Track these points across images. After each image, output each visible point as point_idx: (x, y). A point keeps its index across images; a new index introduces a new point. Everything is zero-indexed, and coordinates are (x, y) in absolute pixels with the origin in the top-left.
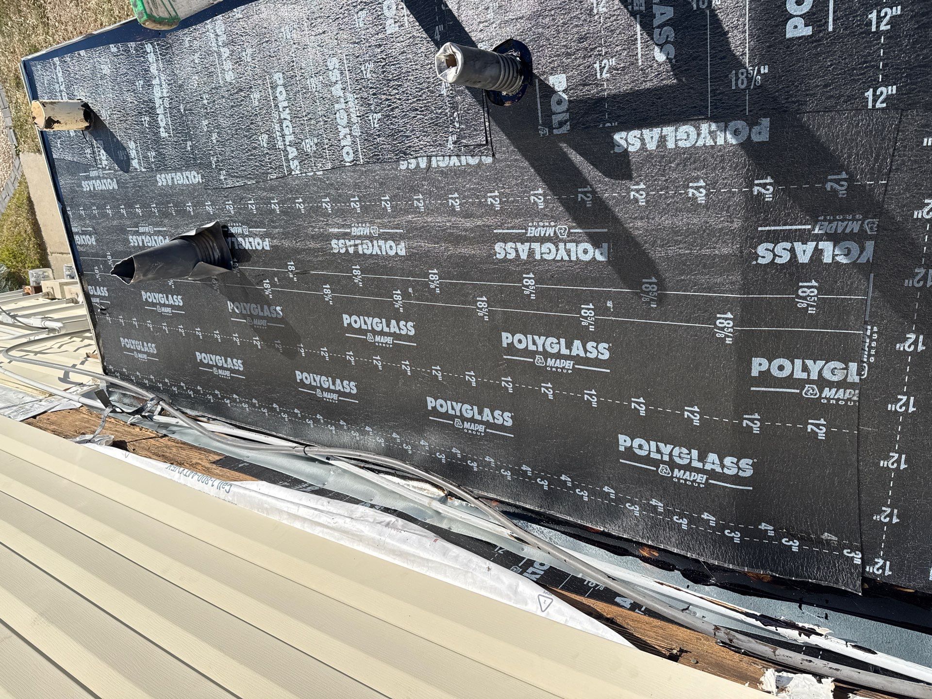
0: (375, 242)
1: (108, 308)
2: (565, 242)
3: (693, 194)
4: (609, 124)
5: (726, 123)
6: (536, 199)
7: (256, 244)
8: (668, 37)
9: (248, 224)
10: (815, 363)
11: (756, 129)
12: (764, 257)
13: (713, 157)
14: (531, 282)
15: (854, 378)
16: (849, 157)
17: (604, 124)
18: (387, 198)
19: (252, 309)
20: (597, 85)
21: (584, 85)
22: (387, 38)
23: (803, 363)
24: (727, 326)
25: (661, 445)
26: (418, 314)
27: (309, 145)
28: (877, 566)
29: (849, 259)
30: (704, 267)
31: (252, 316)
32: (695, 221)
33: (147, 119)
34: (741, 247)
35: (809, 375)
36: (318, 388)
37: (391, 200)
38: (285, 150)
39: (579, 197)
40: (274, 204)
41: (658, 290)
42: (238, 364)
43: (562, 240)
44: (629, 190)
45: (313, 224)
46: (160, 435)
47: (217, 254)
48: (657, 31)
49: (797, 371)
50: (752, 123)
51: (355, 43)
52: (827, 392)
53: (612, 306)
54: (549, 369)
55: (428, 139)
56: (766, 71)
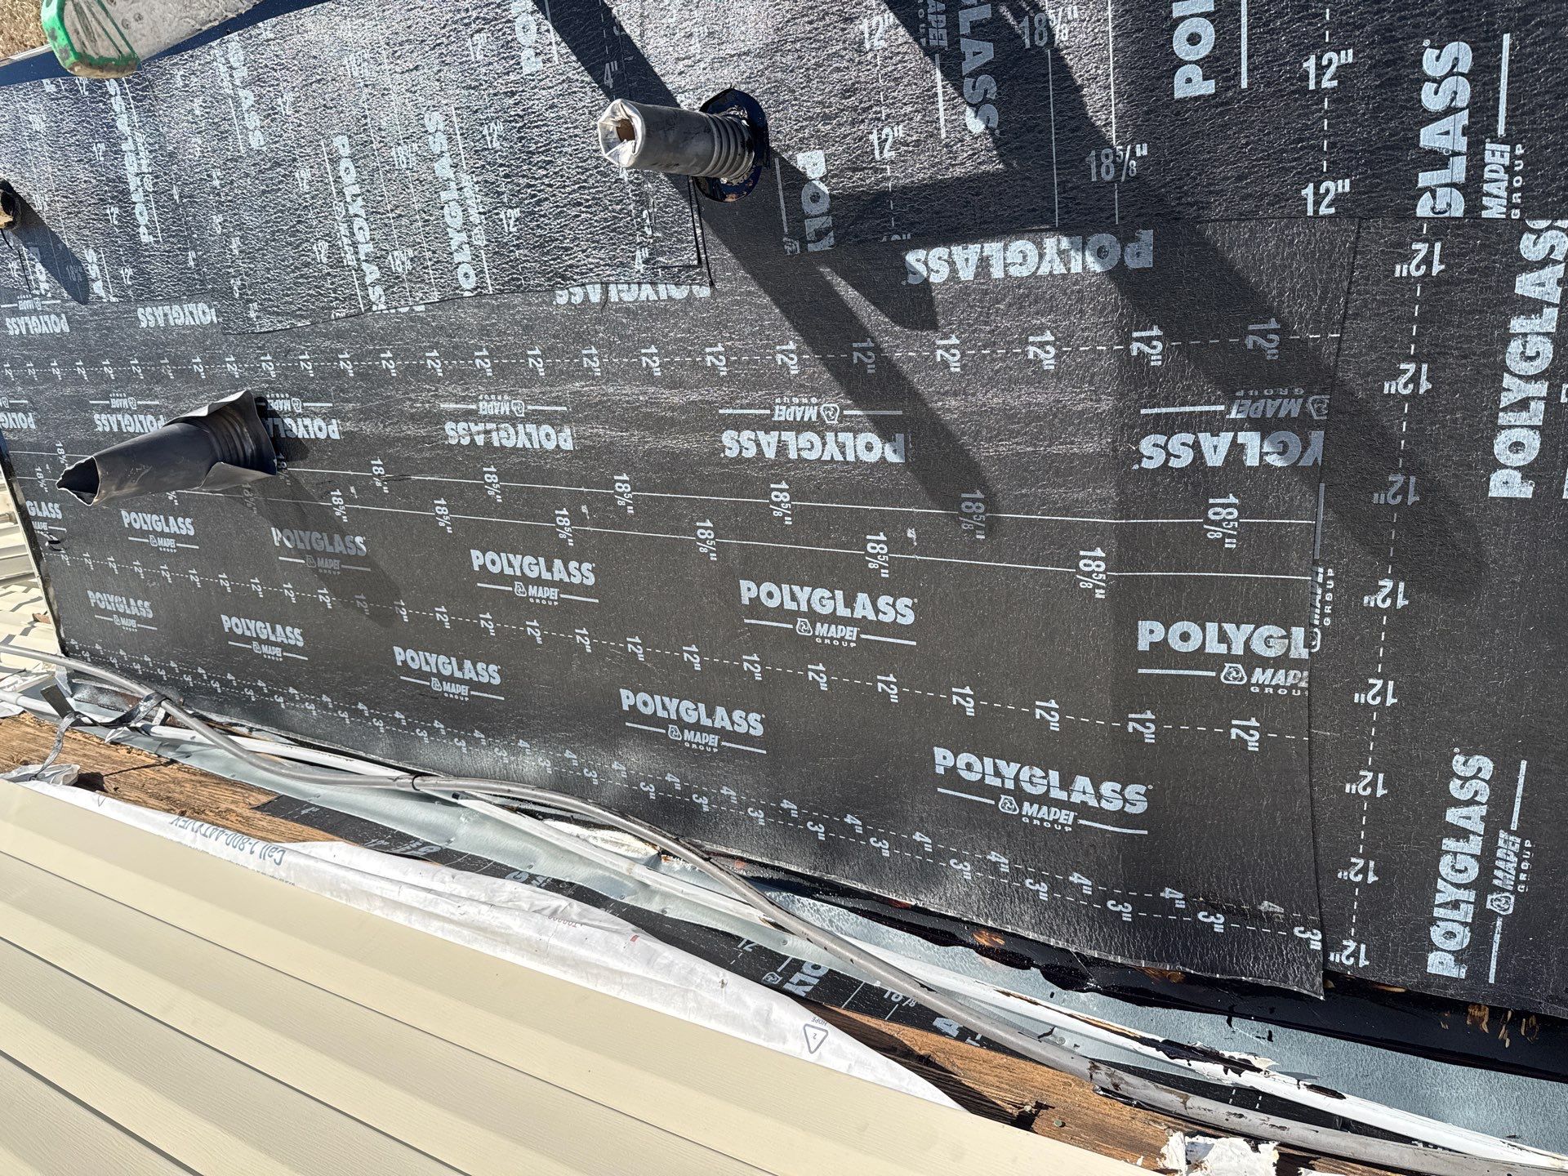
0: (520, 427)
1: (63, 540)
2: (836, 432)
3: (1036, 355)
4: (896, 237)
5: (1084, 238)
6: (786, 359)
7: (316, 429)
8: (986, 91)
9: (300, 395)
10: (1238, 628)
11: (1131, 248)
12: (1150, 458)
13: (1065, 294)
14: (784, 497)
15: (1300, 652)
16: (1281, 294)
17: (890, 236)
18: (537, 352)
19: (313, 540)
20: (876, 170)
21: (855, 170)
22: (523, 81)
23: (1220, 628)
24: (1097, 569)
25: (1001, 764)
26: (599, 550)
27: (400, 260)
28: (1347, 953)
29: (1286, 460)
30: (1057, 473)
31: (314, 553)
32: (1040, 399)
33: (116, 210)
34: (1114, 442)
35: (1229, 648)
36: (434, 675)
37: (544, 356)
38: (359, 269)
39: (855, 358)
40: (344, 360)
41: (986, 511)
42: (295, 636)
43: (830, 428)
44: (933, 347)
45: (413, 396)
46: (164, 761)
47: (250, 447)
48: (968, 82)
49: (1211, 642)
50: (1126, 238)
51: (469, 87)
52: (1259, 676)
53: (914, 537)
54: (818, 640)
55: (602, 254)
56: (1145, 153)
